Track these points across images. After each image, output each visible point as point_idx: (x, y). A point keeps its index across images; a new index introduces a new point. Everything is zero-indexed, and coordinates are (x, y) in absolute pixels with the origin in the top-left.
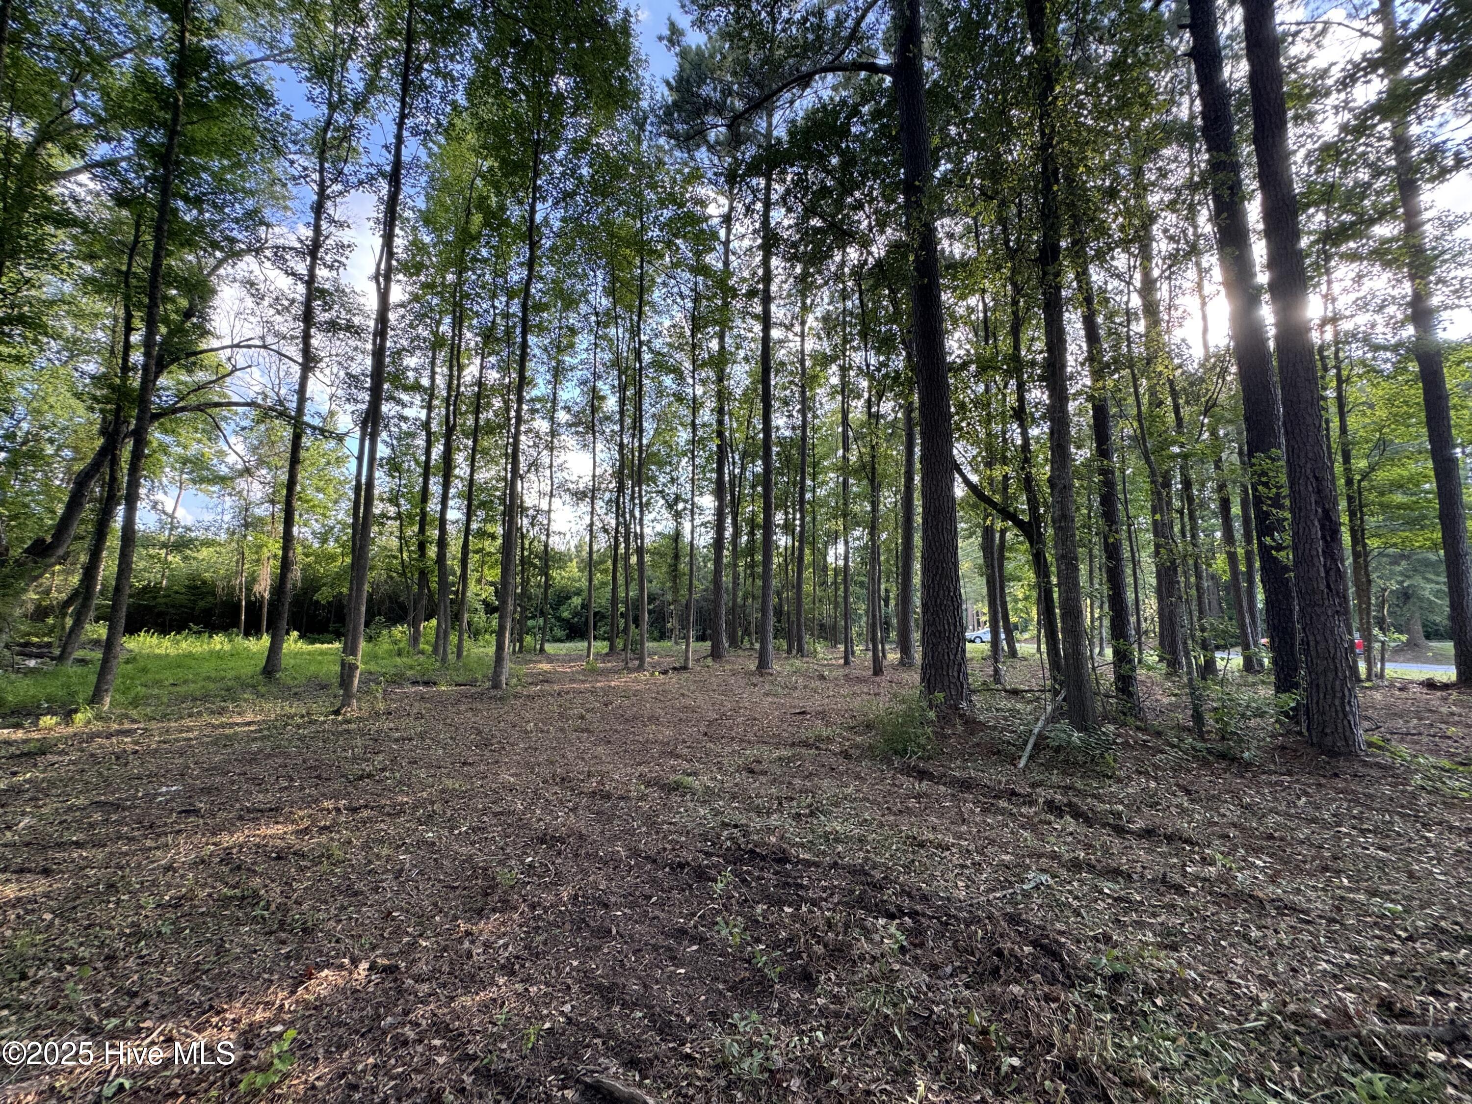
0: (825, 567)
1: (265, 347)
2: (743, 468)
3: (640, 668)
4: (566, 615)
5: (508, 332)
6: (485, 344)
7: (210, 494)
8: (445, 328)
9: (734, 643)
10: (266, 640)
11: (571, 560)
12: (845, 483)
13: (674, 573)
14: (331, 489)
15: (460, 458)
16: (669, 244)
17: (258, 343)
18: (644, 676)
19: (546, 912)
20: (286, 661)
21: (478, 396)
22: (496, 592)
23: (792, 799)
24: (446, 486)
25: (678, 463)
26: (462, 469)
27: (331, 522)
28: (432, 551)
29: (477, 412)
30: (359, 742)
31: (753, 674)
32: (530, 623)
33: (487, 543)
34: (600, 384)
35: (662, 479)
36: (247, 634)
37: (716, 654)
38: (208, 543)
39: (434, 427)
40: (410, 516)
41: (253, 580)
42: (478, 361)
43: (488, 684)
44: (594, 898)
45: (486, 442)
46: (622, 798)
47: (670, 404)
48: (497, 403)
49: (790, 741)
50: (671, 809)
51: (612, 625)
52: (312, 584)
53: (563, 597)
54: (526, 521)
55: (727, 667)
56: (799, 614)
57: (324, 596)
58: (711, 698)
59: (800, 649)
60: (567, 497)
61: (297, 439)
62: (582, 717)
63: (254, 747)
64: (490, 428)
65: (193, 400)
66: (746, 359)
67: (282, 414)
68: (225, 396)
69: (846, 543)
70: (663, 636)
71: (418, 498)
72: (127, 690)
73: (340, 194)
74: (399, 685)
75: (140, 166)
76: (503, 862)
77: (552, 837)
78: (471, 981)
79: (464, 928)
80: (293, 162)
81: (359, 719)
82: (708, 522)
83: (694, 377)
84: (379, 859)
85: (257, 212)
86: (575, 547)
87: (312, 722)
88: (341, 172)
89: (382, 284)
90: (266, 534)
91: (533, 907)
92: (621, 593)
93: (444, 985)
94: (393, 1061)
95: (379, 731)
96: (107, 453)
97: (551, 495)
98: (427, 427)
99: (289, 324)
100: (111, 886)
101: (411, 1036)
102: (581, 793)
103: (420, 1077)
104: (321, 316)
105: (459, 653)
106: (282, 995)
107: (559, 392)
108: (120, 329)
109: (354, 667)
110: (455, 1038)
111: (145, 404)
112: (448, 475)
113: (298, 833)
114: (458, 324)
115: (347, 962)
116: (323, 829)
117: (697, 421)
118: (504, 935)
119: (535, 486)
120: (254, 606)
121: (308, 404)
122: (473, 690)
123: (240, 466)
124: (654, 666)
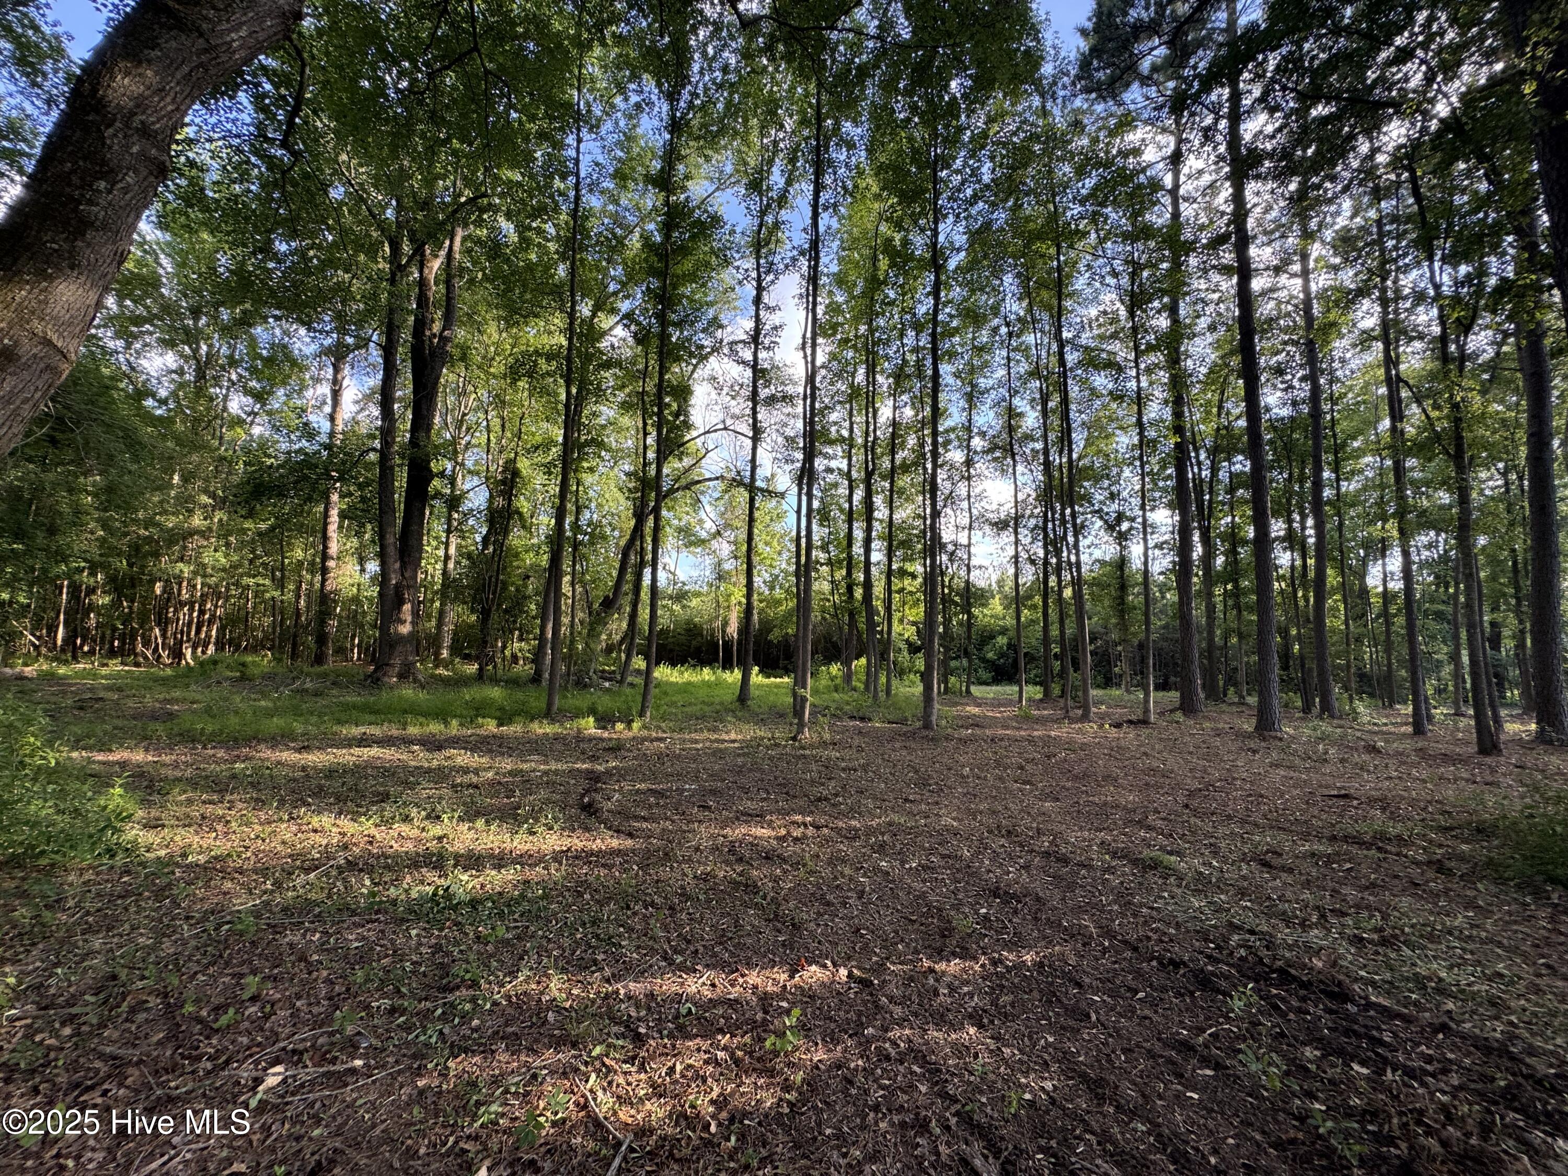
0: (1364, 592)
1: (725, 429)
2: (1214, 470)
3: (1085, 718)
4: (990, 655)
5: (919, 365)
6: (897, 383)
7: (695, 554)
8: (860, 376)
9: (1215, 694)
10: (737, 674)
11: (993, 597)
12: (1399, 470)
13: (1121, 606)
14: (775, 543)
15: (878, 500)
16: (1094, 218)
17: (721, 426)
18: (1091, 728)
19: (1009, 972)
20: (754, 692)
21: (894, 436)
22: (918, 631)
23: (1344, 914)
24: (869, 530)
25: (1119, 475)
26: (881, 512)
27: (776, 572)
28: (858, 593)
29: (893, 453)
30: (814, 767)
31: (1249, 736)
32: (953, 664)
33: (906, 582)
34: (1016, 401)
35: (1099, 497)
36: (724, 668)
37: (1188, 707)
38: (698, 594)
39: (855, 474)
40: (840, 562)
41: (726, 623)
42: (890, 403)
43: (918, 724)
44: (1063, 972)
45: (904, 481)
46: (1082, 865)
47: (1105, 407)
48: (912, 441)
49: (1327, 832)
50: (1149, 890)
51: (1046, 667)
52: (767, 626)
53: (988, 637)
54: (945, 558)
55: (1207, 725)
56: (1321, 658)
57: (775, 636)
58: (1187, 762)
59: (1326, 707)
60: (987, 528)
61: (752, 501)
62: (1022, 768)
63: (740, 760)
64: (905, 468)
65: (683, 482)
66: (1212, 328)
67: (740, 484)
68: (701, 474)
69: (1406, 554)
70: (1108, 682)
71: (845, 543)
72: (658, 707)
73: (773, 282)
74: (840, 719)
75: (647, 310)
76: (957, 907)
77: (1006, 893)
78: (941, 1019)
79: (926, 963)
80: (738, 268)
81: (812, 746)
82: (1166, 542)
83: (1137, 366)
84: (843, 876)
85: (715, 318)
86: (998, 582)
87: (777, 745)
88: (772, 264)
89: (809, 351)
90: (734, 584)
91: (995, 963)
92: (1055, 632)
93: (916, 1015)
94: (879, 1071)
95: (829, 759)
96: (638, 531)
97: (970, 528)
98: (848, 475)
99: (742, 406)
100: (666, 854)
101: (893, 1053)
102: (1032, 851)
103: (906, 1097)
104: (764, 393)
105: (888, 692)
106: (784, 977)
107: (975, 417)
108: (641, 436)
109: (804, 699)
110: (933, 1072)
111: (658, 488)
112: (869, 519)
113: (778, 839)
114: (871, 371)
115: (829, 963)
116: (796, 839)
117: (1145, 419)
118: (967, 983)
119: (952, 520)
120: (727, 645)
121: (758, 471)
122: (905, 729)
123: (714, 530)
124: (1102, 717)
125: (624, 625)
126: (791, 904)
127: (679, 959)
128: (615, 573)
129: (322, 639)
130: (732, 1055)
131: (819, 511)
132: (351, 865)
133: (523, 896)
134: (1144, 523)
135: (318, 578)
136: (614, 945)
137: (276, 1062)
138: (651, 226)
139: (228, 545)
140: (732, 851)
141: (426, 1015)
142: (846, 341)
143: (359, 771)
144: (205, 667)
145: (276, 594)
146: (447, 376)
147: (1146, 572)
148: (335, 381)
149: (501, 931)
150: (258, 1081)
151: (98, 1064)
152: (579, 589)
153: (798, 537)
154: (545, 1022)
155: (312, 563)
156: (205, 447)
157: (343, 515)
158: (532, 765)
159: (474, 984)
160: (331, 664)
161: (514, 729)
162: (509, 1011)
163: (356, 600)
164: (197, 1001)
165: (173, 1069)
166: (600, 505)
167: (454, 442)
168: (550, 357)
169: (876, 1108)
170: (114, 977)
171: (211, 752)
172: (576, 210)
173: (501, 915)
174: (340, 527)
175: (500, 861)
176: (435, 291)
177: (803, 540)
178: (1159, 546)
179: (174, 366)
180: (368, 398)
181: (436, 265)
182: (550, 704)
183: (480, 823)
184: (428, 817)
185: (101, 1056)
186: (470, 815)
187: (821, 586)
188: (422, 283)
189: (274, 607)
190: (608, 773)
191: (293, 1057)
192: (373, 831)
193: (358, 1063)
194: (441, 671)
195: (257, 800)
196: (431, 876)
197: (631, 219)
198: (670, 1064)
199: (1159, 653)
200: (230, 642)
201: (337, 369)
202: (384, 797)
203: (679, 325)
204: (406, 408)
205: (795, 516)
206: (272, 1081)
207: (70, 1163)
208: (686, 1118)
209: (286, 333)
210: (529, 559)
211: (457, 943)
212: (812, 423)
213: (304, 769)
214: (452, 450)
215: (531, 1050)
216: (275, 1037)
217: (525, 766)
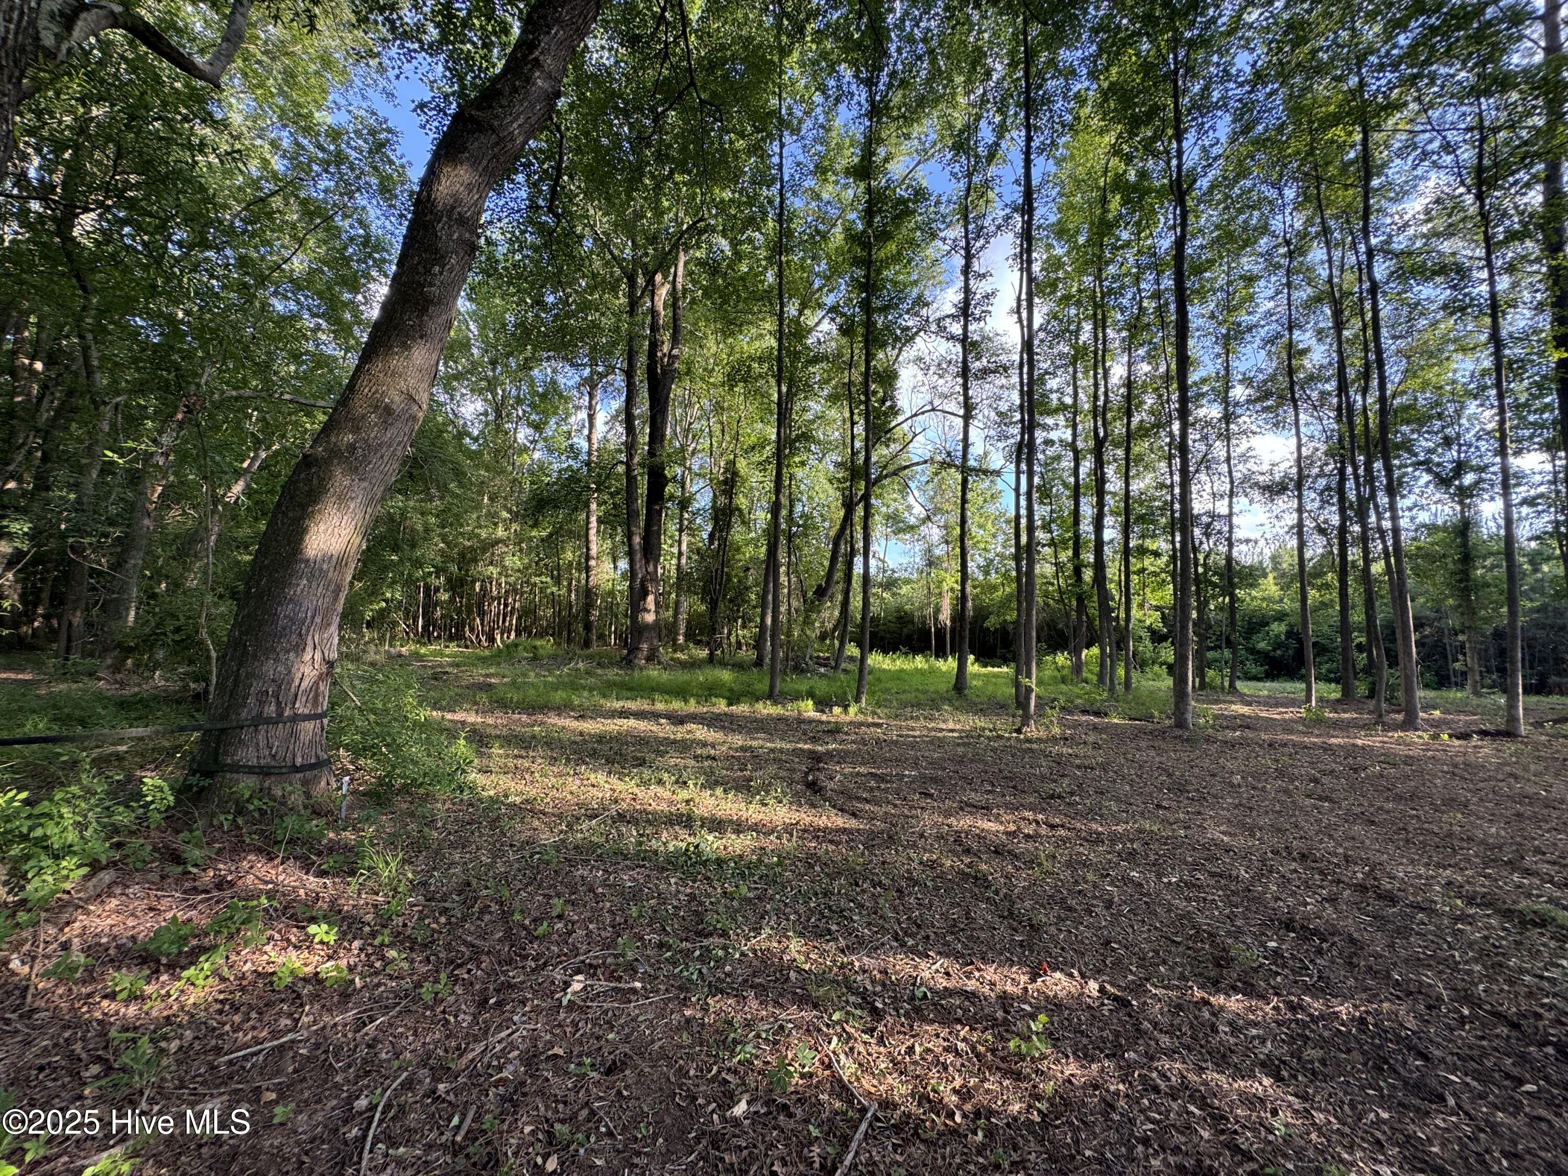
1: (933, 410)
3: (1410, 723)
4: (1262, 645)
5: (1160, 311)
6: (1132, 336)
7: (904, 542)
8: (1086, 336)
10: (952, 663)
11: (1265, 576)
13: (1464, 583)
14: (989, 525)
15: (1111, 471)
17: (928, 407)
18: (1418, 738)
19: (1314, 1022)
20: (971, 682)
21: (1128, 398)
22: (1164, 617)
24: (1101, 504)
25: (1458, 413)
26: (1114, 484)
27: (991, 555)
28: (1088, 575)
29: (1129, 415)
30: (1043, 762)
32: (1210, 655)
33: (1148, 561)
34: (1298, 335)
35: (1424, 443)
36: (937, 656)
38: (908, 581)
39: (1081, 445)
40: (1064, 542)
41: (938, 610)
43: (1169, 722)
44: (1397, 1035)
45: (1142, 447)
46: (1418, 908)
47: (1434, 325)
48: (1150, 400)
50: (1535, 953)
51: (1345, 661)
52: (982, 613)
53: (1258, 623)
54: (1198, 531)
57: (992, 623)
60: (1256, 494)
61: (965, 482)
62: (1316, 781)
63: (960, 750)
64: (1144, 431)
65: (891, 468)
67: (952, 465)
68: (909, 459)
70: (1442, 681)
71: (1070, 521)
72: (873, 693)
73: (982, 248)
74: (1070, 713)
75: (851, 300)
76: (1237, 934)
77: (1303, 927)
78: (1222, 1060)
79: (1198, 994)
80: (944, 240)
81: (1039, 740)
82: (1541, 496)
83: (1489, 265)
84: (1086, 882)
85: (920, 296)
86: (1273, 558)
87: (1000, 737)
88: (982, 228)
89: (1024, 314)
90: (946, 570)
91: (1292, 1008)
92: (1357, 617)
93: (1190, 1049)
94: (1146, 1102)
95: (1060, 755)
96: (848, 519)
97: (1232, 494)
98: (1073, 446)
99: (951, 383)
100: (890, 837)
101: (1162, 1085)
102: (1339, 882)
103: (1183, 1139)
104: (976, 365)
105: (1127, 684)
106: (1024, 979)
107: (1234, 364)
108: (848, 424)
109: (1029, 690)
110: (1217, 1119)
111: (868, 475)
112: (1100, 493)
113: (1007, 833)
114: (1100, 324)
115: (1076, 973)
116: (1027, 836)
117: (1504, 333)
118: (1256, 1024)
119: (1207, 487)
120: (940, 632)
121: (971, 450)
122: (1151, 726)
123: (923, 514)
124: (1436, 725)
125: (837, 613)
126: (1028, 904)
127: (911, 942)
128: (826, 563)
129: (588, 626)
130: (973, 1049)
131: (1039, 488)
132: (621, 816)
133: (760, 861)
134: (1505, 470)
135: (584, 575)
136: (846, 918)
137: (578, 972)
138: (853, 216)
139: (521, 550)
140: (958, 841)
141: (688, 953)
142: (1066, 298)
143: (619, 739)
144: (511, 648)
145: (555, 589)
146: (676, 391)
147: (1509, 539)
148: (590, 407)
149: (744, 890)
150: (567, 984)
151: (463, 949)
152: (794, 579)
153: (1018, 517)
154: (788, 979)
155: (579, 563)
156: (503, 471)
157: (600, 521)
158: (758, 742)
159: (724, 934)
160: (594, 648)
161: (742, 709)
162: (755, 963)
163: (611, 593)
164: (522, 912)
165: (510, 962)
166: (810, 498)
167: (683, 449)
168: (761, 360)
169: (1146, 1141)
170: (469, 884)
171: (517, 716)
172: (781, 215)
173: (742, 875)
174: (598, 531)
175: (739, 827)
176: (663, 313)
177: (1024, 521)
178: (1530, 502)
179: (481, 410)
180: (614, 418)
181: (663, 292)
182: (772, 687)
183: (719, 791)
184: (677, 782)
185: (465, 943)
186: (711, 784)
187: (1043, 569)
188: (653, 312)
189: (553, 600)
190: (829, 754)
191: (590, 970)
192: (636, 790)
193: (638, 985)
194: (679, 655)
195: (552, 758)
196: (683, 833)
197: (833, 212)
198: (909, 1044)
199: (1529, 645)
200: (525, 629)
201: (591, 396)
202: (641, 763)
203: (885, 309)
204: (644, 423)
205: (1013, 494)
206: (576, 986)
207: (452, 1019)
208: (929, 1101)
209: (555, 371)
210: (748, 552)
211: (709, 896)
212: (1030, 393)
213: (581, 734)
214: (681, 456)
215: (777, 1004)
216: (575, 952)
217: (755, 743)
